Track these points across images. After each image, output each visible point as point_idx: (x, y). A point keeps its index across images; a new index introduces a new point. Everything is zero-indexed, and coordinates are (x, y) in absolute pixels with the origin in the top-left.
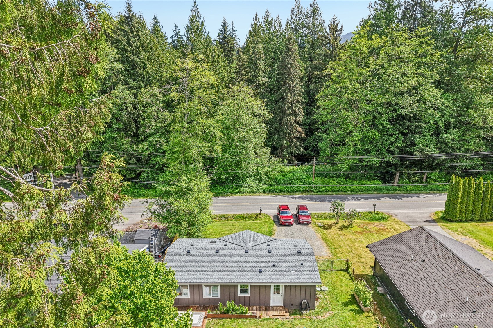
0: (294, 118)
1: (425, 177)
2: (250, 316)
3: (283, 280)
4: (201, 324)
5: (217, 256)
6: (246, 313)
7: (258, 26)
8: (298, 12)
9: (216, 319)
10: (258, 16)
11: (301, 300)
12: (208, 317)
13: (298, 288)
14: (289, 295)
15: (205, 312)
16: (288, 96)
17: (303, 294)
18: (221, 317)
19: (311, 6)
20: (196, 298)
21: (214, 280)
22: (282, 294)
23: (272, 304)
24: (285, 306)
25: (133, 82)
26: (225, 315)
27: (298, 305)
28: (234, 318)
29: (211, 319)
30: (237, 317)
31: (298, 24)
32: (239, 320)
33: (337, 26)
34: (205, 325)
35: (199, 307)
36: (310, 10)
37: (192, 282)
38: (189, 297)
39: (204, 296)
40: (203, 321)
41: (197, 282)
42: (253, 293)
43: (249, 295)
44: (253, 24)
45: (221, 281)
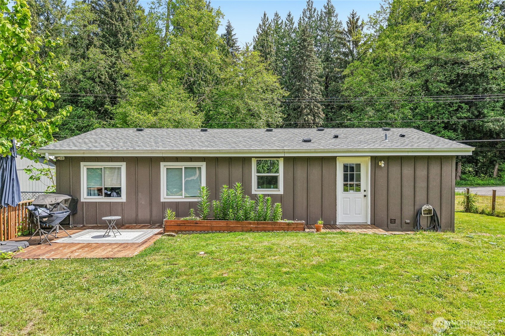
0: (313, 118)
1: (496, 170)
2: (288, 224)
3: (371, 146)
4: (140, 241)
5: (202, 133)
6: (275, 216)
7: (267, 26)
8: (311, 14)
9: (189, 234)
10: (267, 16)
11: (417, 207)
12: (165, 231)
13: (408, 171)
14: (385, 192)
15: (160, 230)
16: (305, 92)
17: (421, 184)
18: (204, 229)
19: (325, 8)
20: (143, 201)
21: (190, 148)
22: (365, 193)
23: (340, 219)
24: (375, 223)
25: (112, 50)
26: (215, 223)
27: (408, 221)
28: (242, 231)
29: (173, 234)
30: (251, 230)
31: (311, 27)
32: (256, 234)
33: (357, 22)
34: (152, 241)
35: (148, 226)
36: (325, 12)
37: (130, 149)
38: (123, 198)
39: (164, 197)
40: (152, 237)
41: (145, 148)
42: (291, 184)
43: (280, 190)
44: (261, 24)
45: (209, 149)
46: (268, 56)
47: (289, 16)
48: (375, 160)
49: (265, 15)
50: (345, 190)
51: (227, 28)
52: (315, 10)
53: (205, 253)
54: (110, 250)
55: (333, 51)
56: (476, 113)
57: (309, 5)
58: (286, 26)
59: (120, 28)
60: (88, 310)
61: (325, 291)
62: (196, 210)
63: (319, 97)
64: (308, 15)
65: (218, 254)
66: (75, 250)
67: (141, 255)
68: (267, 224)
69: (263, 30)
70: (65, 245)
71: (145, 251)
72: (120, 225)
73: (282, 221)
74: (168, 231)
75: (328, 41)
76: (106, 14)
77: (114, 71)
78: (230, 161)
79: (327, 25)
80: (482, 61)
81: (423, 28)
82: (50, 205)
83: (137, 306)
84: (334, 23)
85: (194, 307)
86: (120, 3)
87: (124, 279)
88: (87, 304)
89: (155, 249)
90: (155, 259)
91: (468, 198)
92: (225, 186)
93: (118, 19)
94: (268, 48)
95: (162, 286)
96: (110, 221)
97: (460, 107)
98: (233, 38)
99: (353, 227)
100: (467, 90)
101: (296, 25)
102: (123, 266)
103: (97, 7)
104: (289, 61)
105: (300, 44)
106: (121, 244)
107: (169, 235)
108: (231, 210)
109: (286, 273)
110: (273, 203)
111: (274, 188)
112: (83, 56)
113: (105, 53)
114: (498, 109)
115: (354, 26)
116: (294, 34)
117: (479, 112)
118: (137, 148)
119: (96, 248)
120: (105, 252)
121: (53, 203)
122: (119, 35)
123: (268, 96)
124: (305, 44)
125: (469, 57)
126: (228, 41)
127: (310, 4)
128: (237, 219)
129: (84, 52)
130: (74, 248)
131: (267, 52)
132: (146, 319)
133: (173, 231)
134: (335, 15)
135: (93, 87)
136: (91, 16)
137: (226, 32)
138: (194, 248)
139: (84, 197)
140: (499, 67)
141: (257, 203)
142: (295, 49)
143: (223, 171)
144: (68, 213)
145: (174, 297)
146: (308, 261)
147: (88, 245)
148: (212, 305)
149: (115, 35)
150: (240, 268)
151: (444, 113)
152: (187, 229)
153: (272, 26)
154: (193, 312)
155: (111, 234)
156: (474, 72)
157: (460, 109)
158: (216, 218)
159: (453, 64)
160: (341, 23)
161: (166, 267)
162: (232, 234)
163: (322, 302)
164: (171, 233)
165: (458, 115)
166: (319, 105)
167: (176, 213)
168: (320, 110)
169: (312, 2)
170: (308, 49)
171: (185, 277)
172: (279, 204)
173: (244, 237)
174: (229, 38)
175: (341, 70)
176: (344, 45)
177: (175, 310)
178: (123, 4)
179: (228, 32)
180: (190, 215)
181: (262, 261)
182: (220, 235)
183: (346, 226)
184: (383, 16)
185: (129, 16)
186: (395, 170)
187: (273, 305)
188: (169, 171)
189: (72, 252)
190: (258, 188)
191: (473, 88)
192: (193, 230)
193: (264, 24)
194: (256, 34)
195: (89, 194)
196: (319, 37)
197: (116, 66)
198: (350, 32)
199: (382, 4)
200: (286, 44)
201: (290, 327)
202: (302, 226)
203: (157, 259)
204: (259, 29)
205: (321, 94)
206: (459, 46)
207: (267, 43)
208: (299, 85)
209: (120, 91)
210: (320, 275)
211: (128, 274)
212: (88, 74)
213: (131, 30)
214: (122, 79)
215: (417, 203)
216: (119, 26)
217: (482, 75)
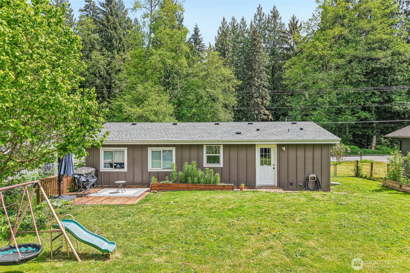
0: (261, 100)
2: (224, 186)
3: (276, 138)
4: (137, 195)
5: (174, 126)
6: (215, 181)
7: (226, 28)
8: (260, 18)
9: (165, 191)
10: (225, 20)
11: (306, 176)
12: (151, 190)
13: (300, 153)
14: (286, 166)
15: (148, 189)
16: (255, 80)
17: (309, 162)
18: (174, 188)
19: (271, 12)
20: (138, 171)
21: (166, 139)
22: (274, 167)
23: (258, 183)
24: (280, 185)
25: (108, 52)
26: (180, 185)
27: (301, 184)
28: (196, 190)
29: (156, 191)
30: (201, 190)
31: (261, 28)
32: (204, 192)
33: (296, 24)
34: (144, 196)
35: (140, 186)
36: (271, 16)
37: (130, 140)
38: (125, 170)
39: (150, 169)
40: (144, 193)
41: (139, 139)
42: (228, 161)
43: (221, 165)
44: (221, 27)
45: (177, 139)
46: (226, 52)
47: (243, 20)
48: (280, 146)
49: (224, 19)
50: (262, 164)
51: (194, 30)
52: (264, 14)
53: (174, 202)
54: (122, 200)
55: (278, 46)
56: (386, 98)
57: (259, 11)
58: (240, 28)
59: (114, 35)
60: (119, 227)
61: (230, 220)
62: (169, 177)
63: (266, 84)
64: (258, 19)
65: (181, 203)
66: (103, 200)
67: (140, 203)
68: (211, 186)
69: (223, 31)
70: (96, 198)
71: (141, 201)
72: (125, 186)
73: (220, 184)
74: (153, 190)
75: (274, 39)
76: (103, 25)
77: (110, 68)
78: (190, 147)
79: (273, 26)
80: (390, 57)
81: (346, 32)
82: (85, 174)
83: (141, 225)
84: (279, 24)
85: (167, 226)
86: (114, 16)
87: (133, 214)
88: (118, 224)
89: (146, 200)
90: (147, 205)
91: (357, 167)
92: (186, 163)
93: (113, 28)
94: (226, 46)
95: (152, 218)
96: (119, 184)
97: (373, 93)
98: (200, 37)
99: (265, 187)
100: (379, 80)
101: (248, 27)
102: (131, 208)
103: (97, 19)
104: (243, 56)
105: (251, 42)
106: (127, 197)
107: (153, 192)
108: (190, 178)
109: (214, 212)
110: (215, 173)
111: (217, 163)
112: (88, 57)
113: (103, 55)
114: (404, 94)
115: (294, 27)
116: (247, 34)
117: (389, 97)
118: (134, 139)
119: (113, 199)
120: (119, 202)
121: (86, 173)
122: (113, 41)
123: (226, 85)
124: (255, 42)
125: (380, 54)
126: (196, 40)
127: (259, 9)
128: (193, 183)
129: (88, 54)
130: (102, 199)
131: (226, 49)
132: (146, 230)
133: (156, 190)
134: (279, 18)
135: (95, 80)
136: (93, 27)
137: (194, 33)
138: (168, 199)
139: (102, 169)
140: (404, 62)
141: (205, 173)
142: (247, 46)
143: (186, 154)
144: (96, 179)
145: (158, 222)
146: (227, 206)
147: (109, 198)
148: (175, 225)
149: (111, 41)
150: (191, 209)
151: (361, 98)
152: (164, 189)
153: (230, 28)
154: (167, 228)
155: (120, 191)
156: (384, 66)
157: (373, 95)
158: (181, 182)
159: (368, 60)
160: (284, 24)
161: (153, 209)
162: (190, 191)
163: (226, 225)
164: (155, 191)
165: (372, 100)
166: (266, 90)
167: (157, 179)
168: (267, 94)
169: (261, 8)
170: (258, 46)
171: (163, 214)
172: (218, 174)
173: (196, 194)
174: (196, 38)
175: (284, 62)
176: (287, 42)
177: (158, 227)
178: (116, 17)
179: (195, 33)
180: (166, 180)
181: (203, 206)
182: (183, 192)
183: (261, 187)
184: (315, 23)
185: (120, 26)
186: (292, 153)
187: (203, 226)
188: (153, 152)
189: (101, 201)
190: (207, 163)
191: (384, 78)
192: (167, 189)
193: (223, 26)
194: (217, 35)
195: (105, 167)
196: (267, 36)
197: (111, 64)
198: (291, 32)
199: (314, 13)
200: (241, 42)
201: (209, 234)
202: (231, 187)
203: (148, 205)
204: (220, 31)
205: (268, 81)
206: (373, 46)
207: (226, 42)
208: (251, 75)
209: (114, 82)
210: (231, 213)
211: (134, 212)
212: (91, 71)
213: (122, 37)
214: (116, 74)
215: (307, 173)
216: (113, 33)
217: (390, 68)
